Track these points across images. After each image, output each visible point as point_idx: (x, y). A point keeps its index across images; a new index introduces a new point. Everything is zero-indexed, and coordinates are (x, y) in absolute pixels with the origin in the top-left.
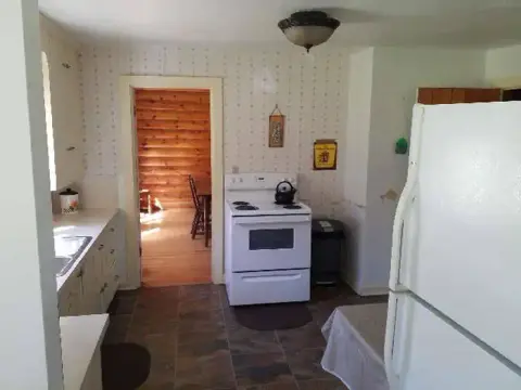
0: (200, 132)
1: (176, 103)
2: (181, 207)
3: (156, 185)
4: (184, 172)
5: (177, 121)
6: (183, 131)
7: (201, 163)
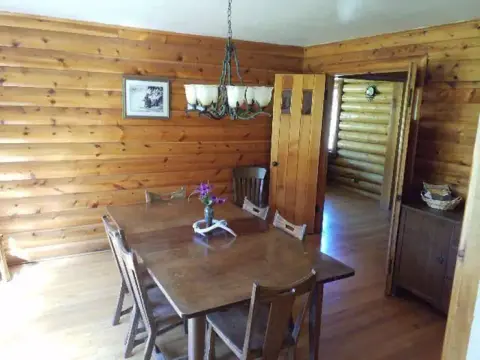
0: (99, 111)
1: (49, 53)
2: (71, 251)
3: (13, 218)
4: (70, 189)
5: (52, 91)
6: (63, 110)
7: (102, 170)
